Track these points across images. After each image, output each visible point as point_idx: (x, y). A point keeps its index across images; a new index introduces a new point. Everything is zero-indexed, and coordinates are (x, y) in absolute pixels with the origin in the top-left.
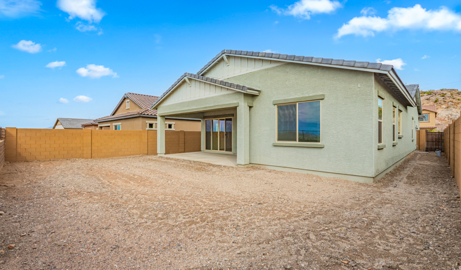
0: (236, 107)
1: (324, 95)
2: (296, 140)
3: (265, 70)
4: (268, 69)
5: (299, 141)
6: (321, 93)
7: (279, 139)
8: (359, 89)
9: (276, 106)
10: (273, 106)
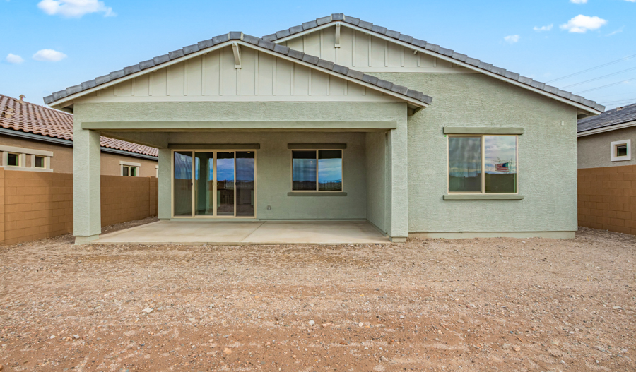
0: (390, 130)
1: (522, 129)
2: (480, 190)
3: (426, 75)
4: (431, 75)
5: (486, 191)
6: (519, 126)
7: (451, 190)
8: (562, 128)
9: (447, 136)
10: (442, 137)
